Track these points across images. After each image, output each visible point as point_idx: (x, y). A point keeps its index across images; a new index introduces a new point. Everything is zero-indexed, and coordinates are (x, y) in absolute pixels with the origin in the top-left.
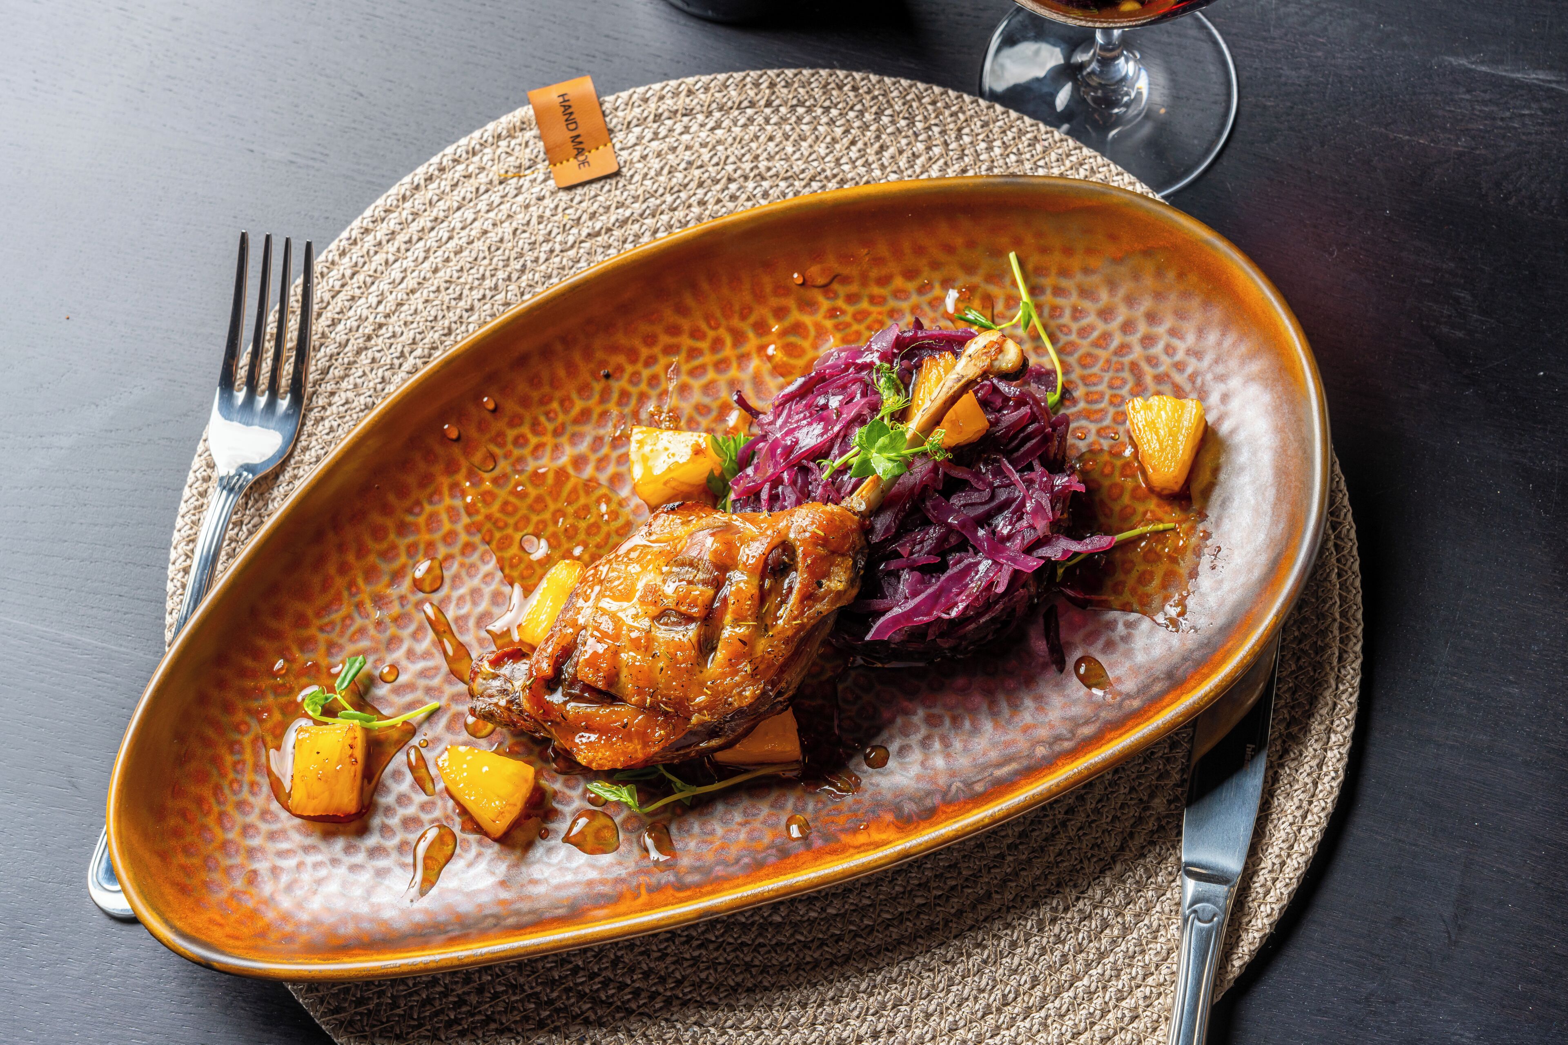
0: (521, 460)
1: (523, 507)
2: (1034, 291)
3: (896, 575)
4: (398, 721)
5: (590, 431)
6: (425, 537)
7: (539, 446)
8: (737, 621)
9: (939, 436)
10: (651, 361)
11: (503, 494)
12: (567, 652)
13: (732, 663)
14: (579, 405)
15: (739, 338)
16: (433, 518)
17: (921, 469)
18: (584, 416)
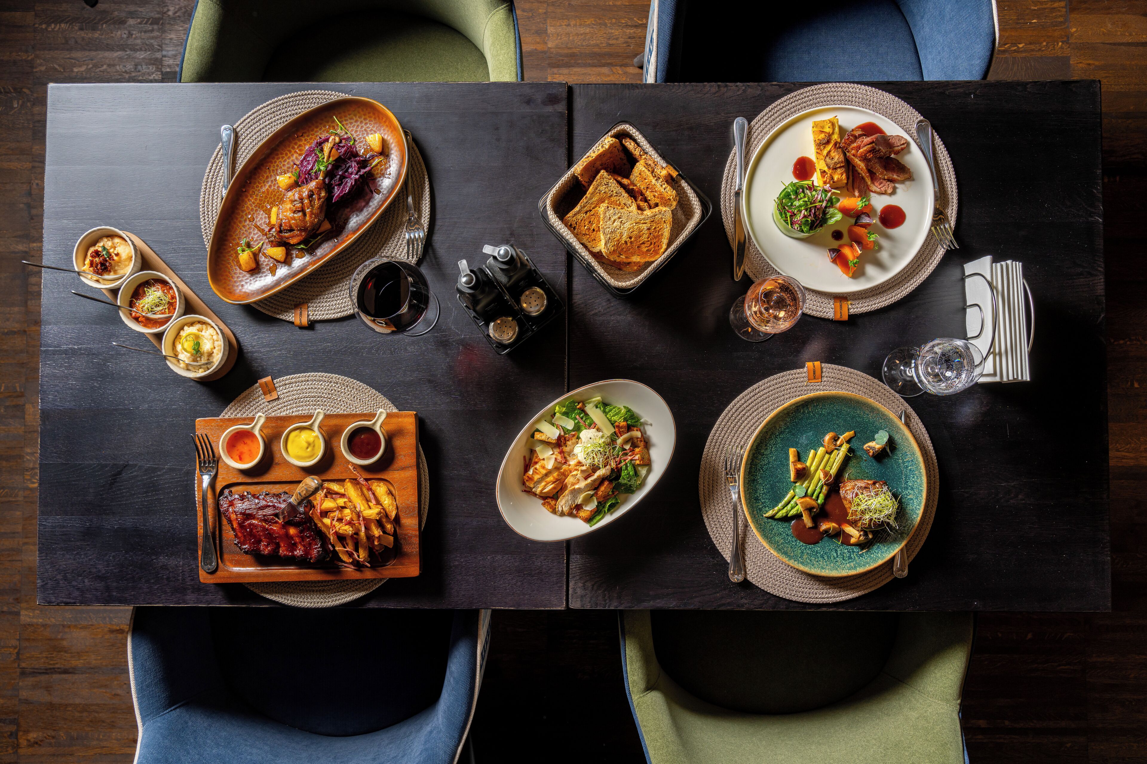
0: (259, 190)
1: (263, 199)
2: (341, 122)
3: (334, 188)
4: (257, 248)
5: (270, 179)
6: (247, 211)
7: (261, 186)
8: (308, 208)
9: (331, 159)
10: (275, 162)
11: (258, 198)
12: (281, 225)
13: (311, 217)
14: (265, 176)
15: (290, 151)
16: (247, 207)
17: (330, 167)
18: (267, 177)
